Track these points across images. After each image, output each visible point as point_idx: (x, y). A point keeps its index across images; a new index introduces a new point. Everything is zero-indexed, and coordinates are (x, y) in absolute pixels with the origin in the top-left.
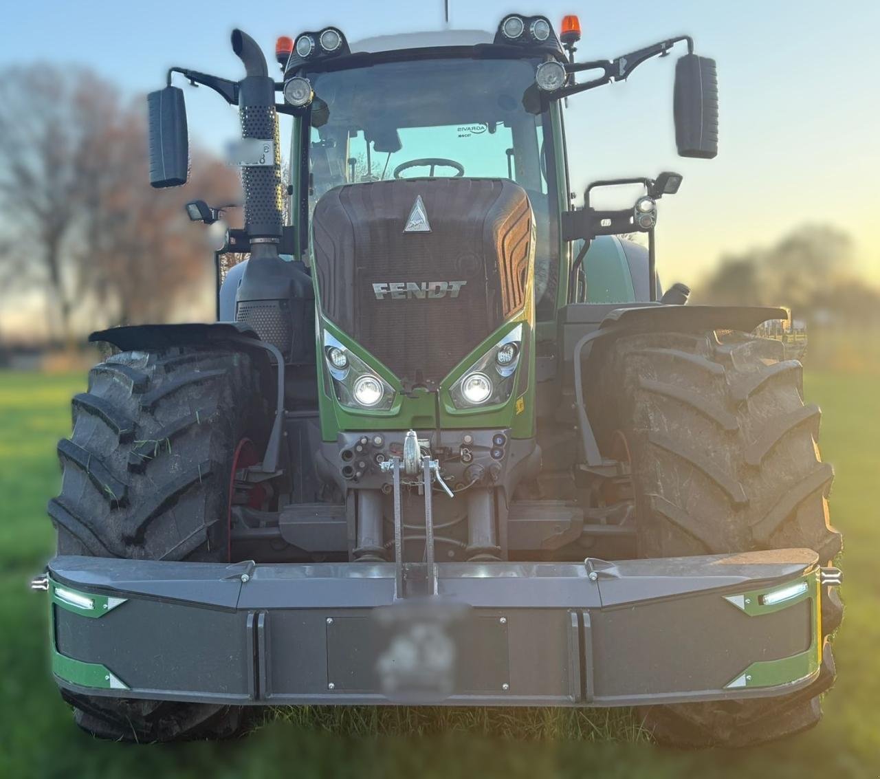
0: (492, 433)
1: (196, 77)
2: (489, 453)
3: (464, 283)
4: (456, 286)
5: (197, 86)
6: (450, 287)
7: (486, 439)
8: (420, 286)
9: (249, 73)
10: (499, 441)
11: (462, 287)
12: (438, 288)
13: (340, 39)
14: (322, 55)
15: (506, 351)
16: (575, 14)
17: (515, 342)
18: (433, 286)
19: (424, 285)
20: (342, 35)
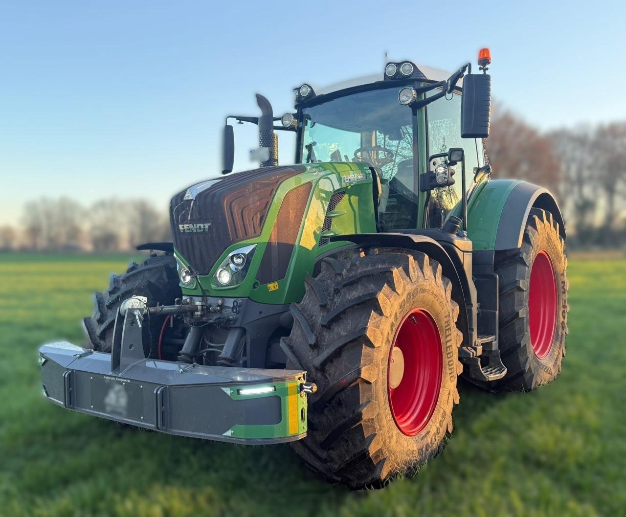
0: (233, 300)
1: (241, 119)
2: (231, 310)
3: (210, 224)
4: (207, 226)
5: (243, 123)
6: (204, 226)
7: (230, 303)
8: (193, 225)
9: (263, 113)
10: (235, 304)
11: (209, 226)
12: (200, 227)
13: (310, 90)
14: (303, 99)
15: (239, 257)
16: (488, 48)
17: (242, 254)
18: (198, 226)
19: (195, 225)
20: (310, 87)
